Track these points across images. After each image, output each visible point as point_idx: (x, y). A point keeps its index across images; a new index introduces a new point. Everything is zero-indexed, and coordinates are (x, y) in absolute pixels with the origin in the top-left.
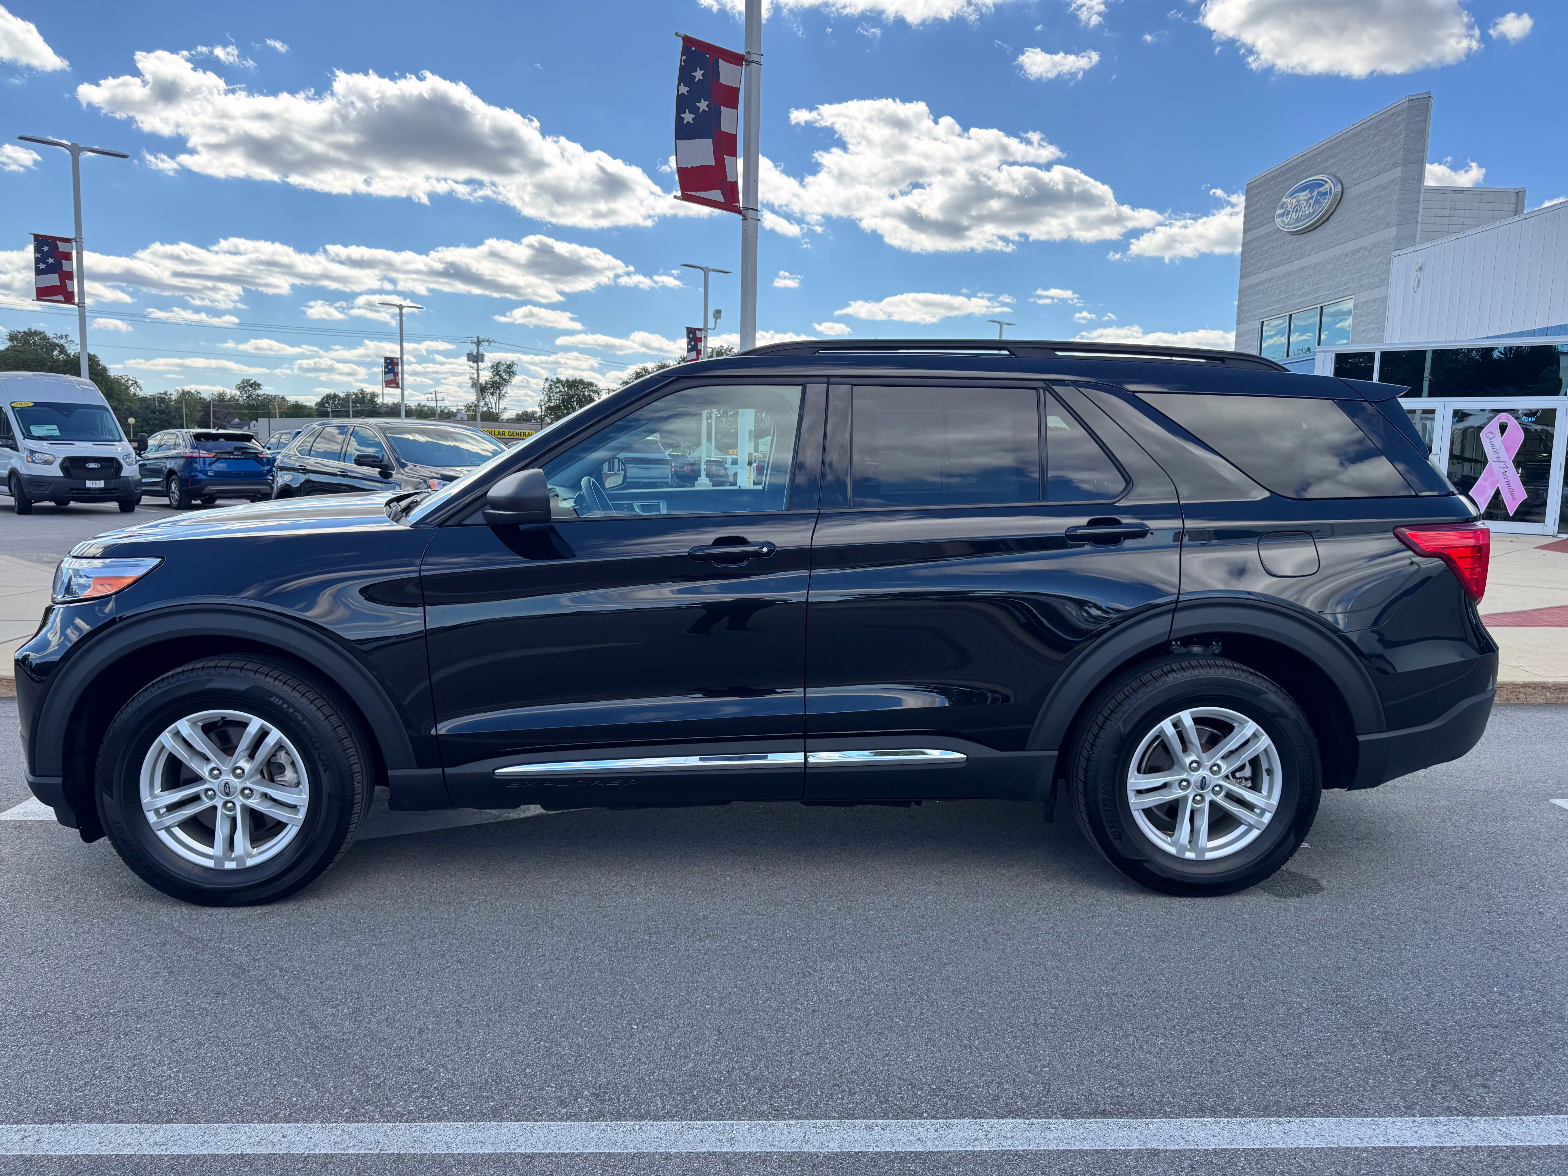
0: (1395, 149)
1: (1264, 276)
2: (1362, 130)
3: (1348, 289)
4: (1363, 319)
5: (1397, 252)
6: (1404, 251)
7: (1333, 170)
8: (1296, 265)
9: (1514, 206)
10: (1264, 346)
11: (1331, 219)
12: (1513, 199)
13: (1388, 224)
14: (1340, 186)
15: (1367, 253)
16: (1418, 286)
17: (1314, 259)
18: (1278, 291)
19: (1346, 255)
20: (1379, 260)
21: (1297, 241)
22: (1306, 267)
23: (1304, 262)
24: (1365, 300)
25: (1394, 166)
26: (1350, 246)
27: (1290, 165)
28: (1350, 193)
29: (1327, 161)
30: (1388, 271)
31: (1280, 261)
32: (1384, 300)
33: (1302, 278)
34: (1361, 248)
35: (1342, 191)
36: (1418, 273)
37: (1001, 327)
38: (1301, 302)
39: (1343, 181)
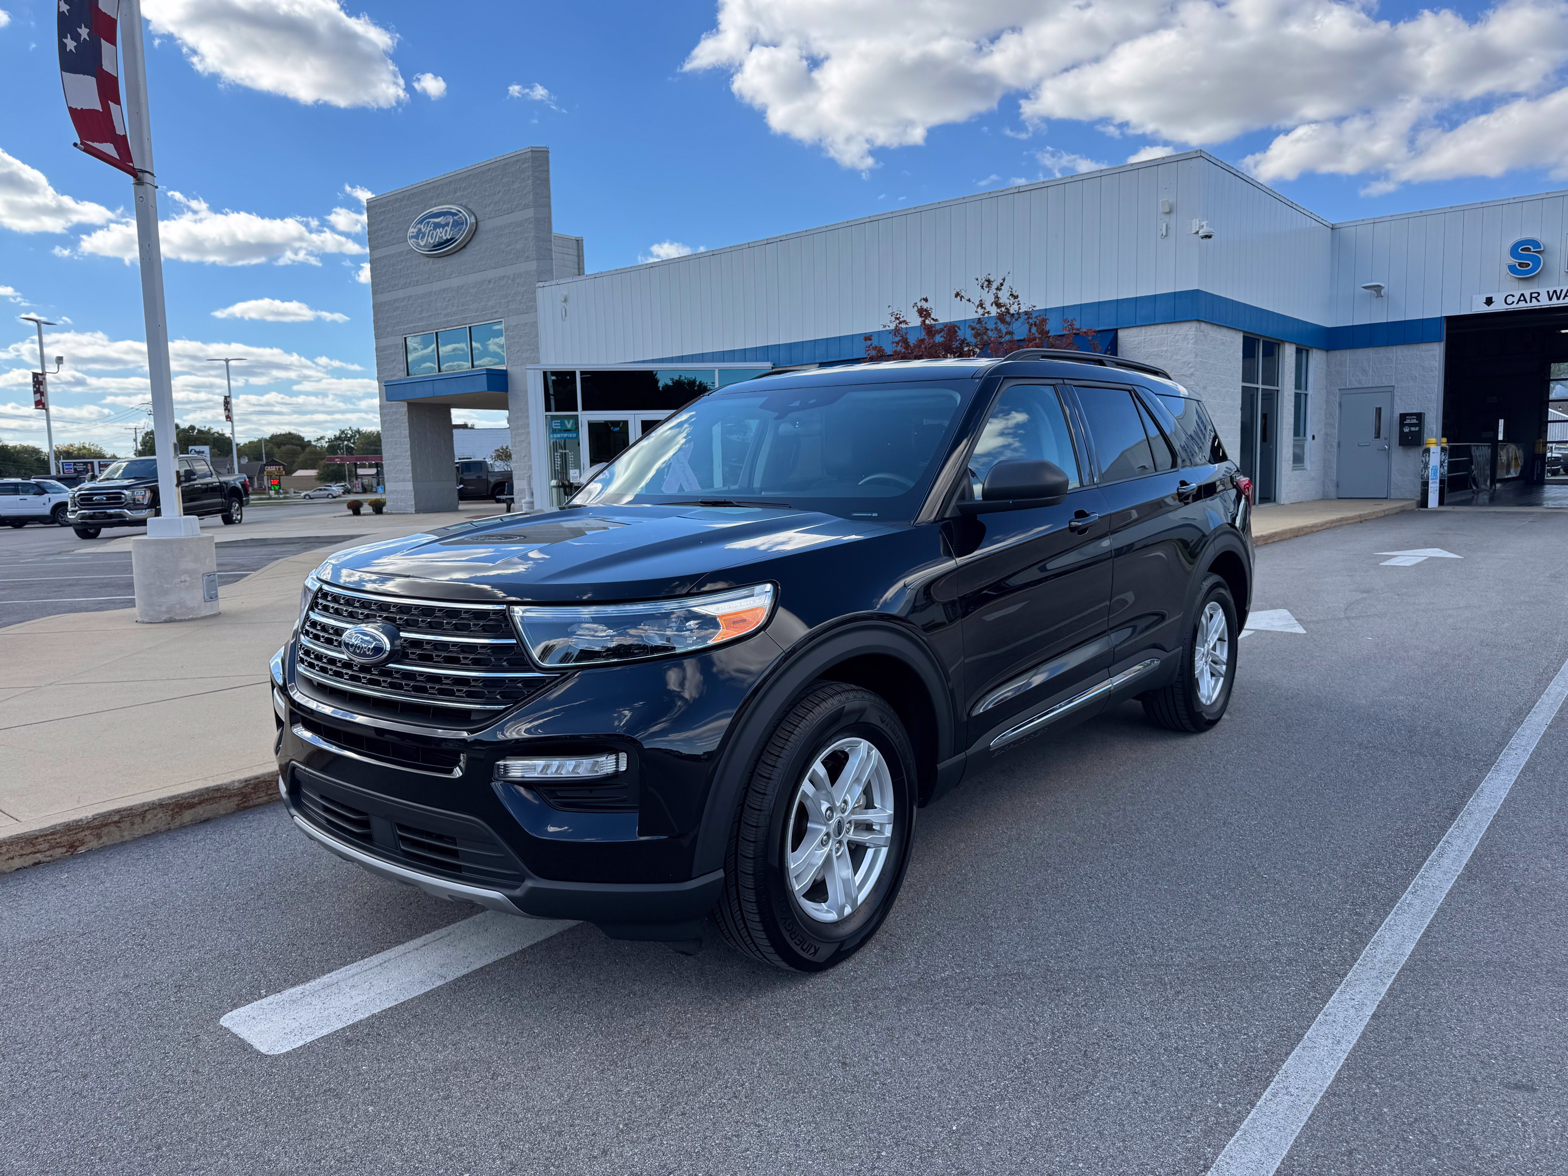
0: (525, 192)
1: (401, 294)
2: (489, 170)
3: (496, 312)
4: (516, 340)
5: (541, 284)
6: (547, 284)
7: (464, 202)
8: (436, 286)
9: (576, 251)
10: (409, 359)
11: (468, 246)
12: (575, 246)
13: (528, 257)
14: (473, 217)
15: (510, 281)
16: (566, 315)
17: (455, 282)
18: (419, 309)
19: (489, 282)
20: (524, 289)
21: (433, 264)
22: (447, 289)
23: (443, 284)
24: (515, 324)
25: (527, 206)
26: (491, 274)
27: (415, 191)
28: (485, 225)
29: (455, 193)
30: (534, 300)
31: (417, 281)
32: (535, 324)
33: (444, 299)
34: (504, 277)
35: (477, 223)
36: (564, 304)
37: (39, 326)
38: (448, 322)
39: (476, 213)
